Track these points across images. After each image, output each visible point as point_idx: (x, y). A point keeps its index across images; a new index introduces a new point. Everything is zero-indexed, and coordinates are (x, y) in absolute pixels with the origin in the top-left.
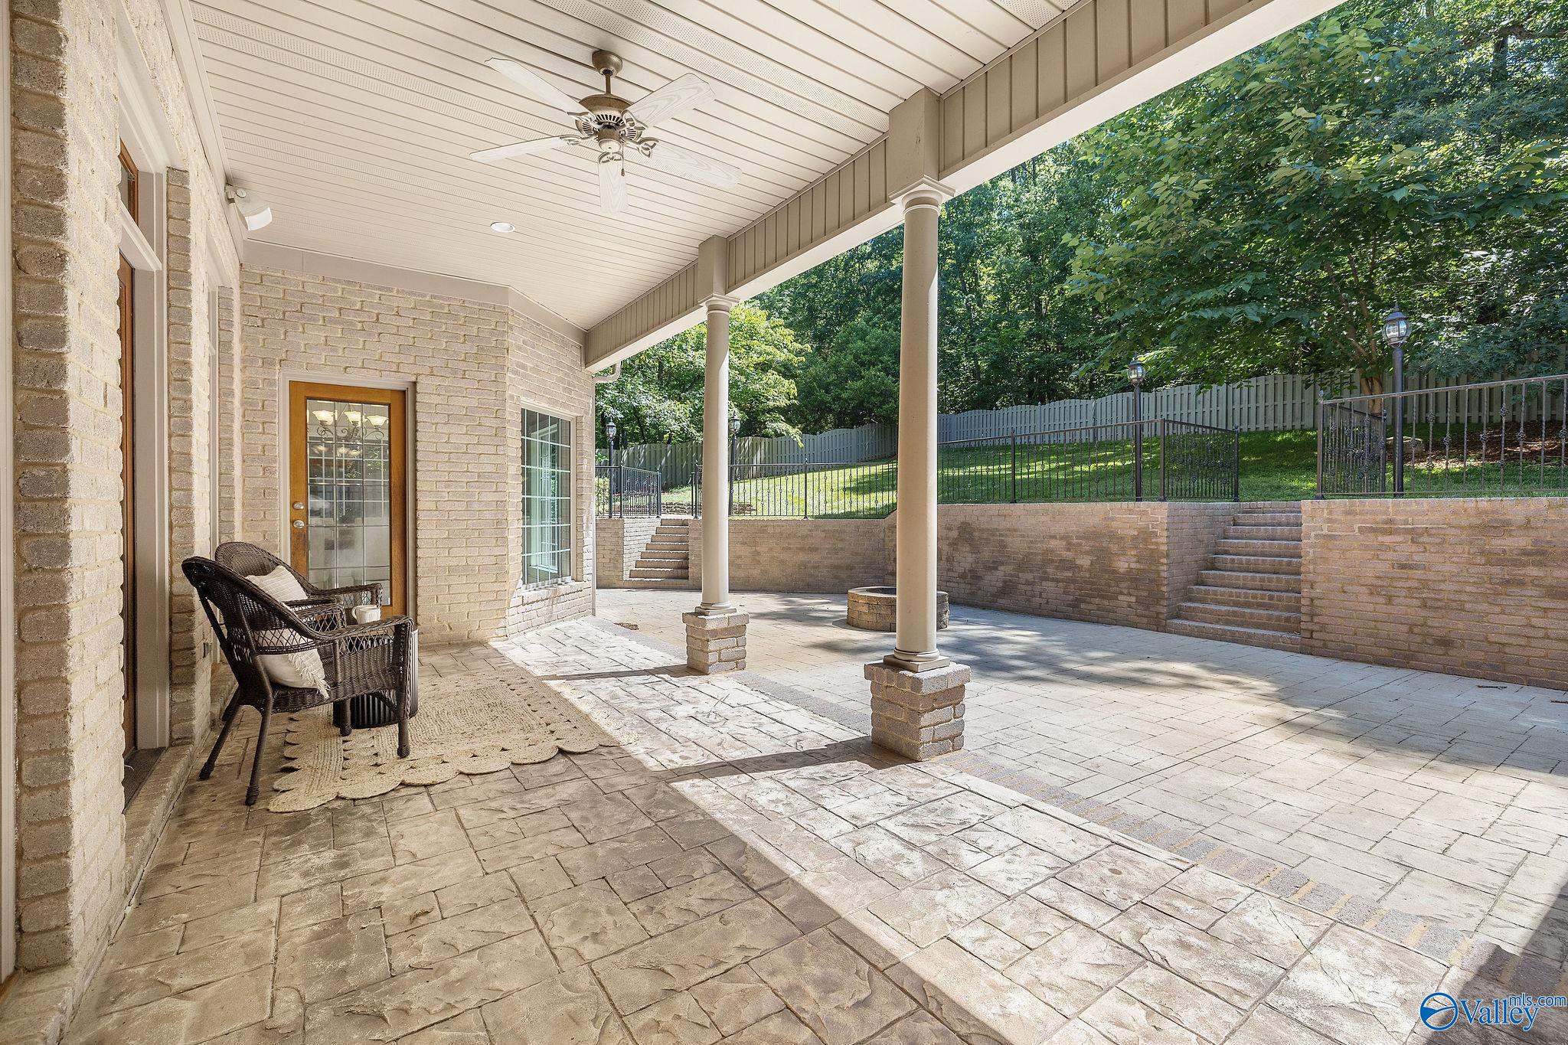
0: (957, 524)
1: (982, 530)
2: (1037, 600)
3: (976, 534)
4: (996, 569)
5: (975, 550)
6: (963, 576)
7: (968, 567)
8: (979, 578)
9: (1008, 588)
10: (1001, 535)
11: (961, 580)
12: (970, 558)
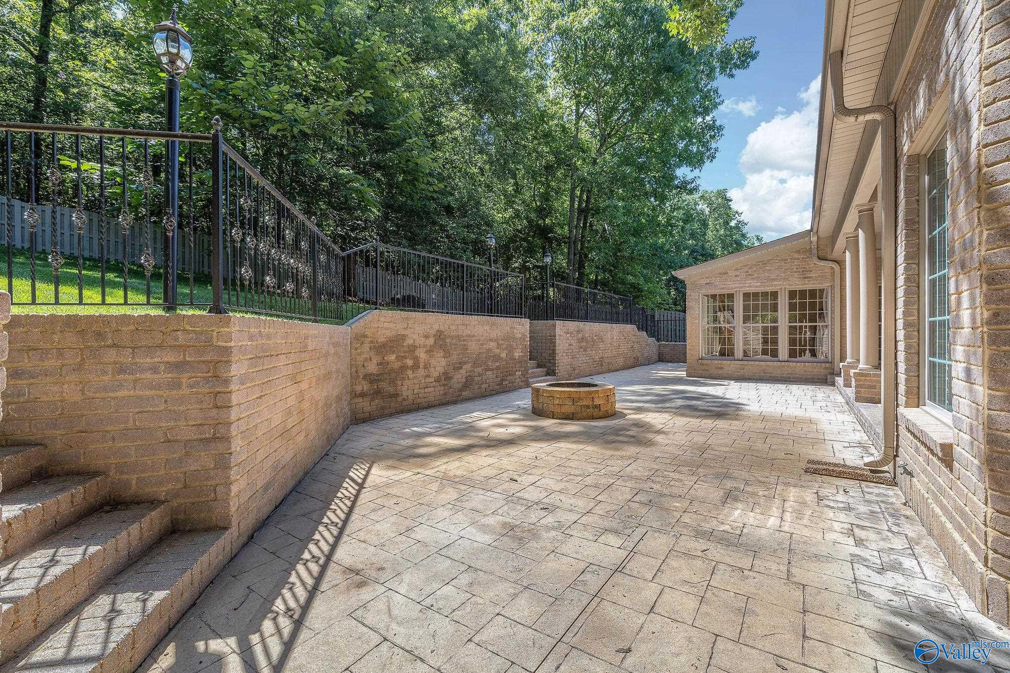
0: (433, 332)
1: (452, 337)
2: (484, 386)
3: (448, 340)
4: (461, 368)
5: (447, 355)
6: (438, 380)
7: (442, 370)
8: (451, 378)
9: (468, 383)
10: (464, 340)
11: (438, 384)
12: (443, 362)
